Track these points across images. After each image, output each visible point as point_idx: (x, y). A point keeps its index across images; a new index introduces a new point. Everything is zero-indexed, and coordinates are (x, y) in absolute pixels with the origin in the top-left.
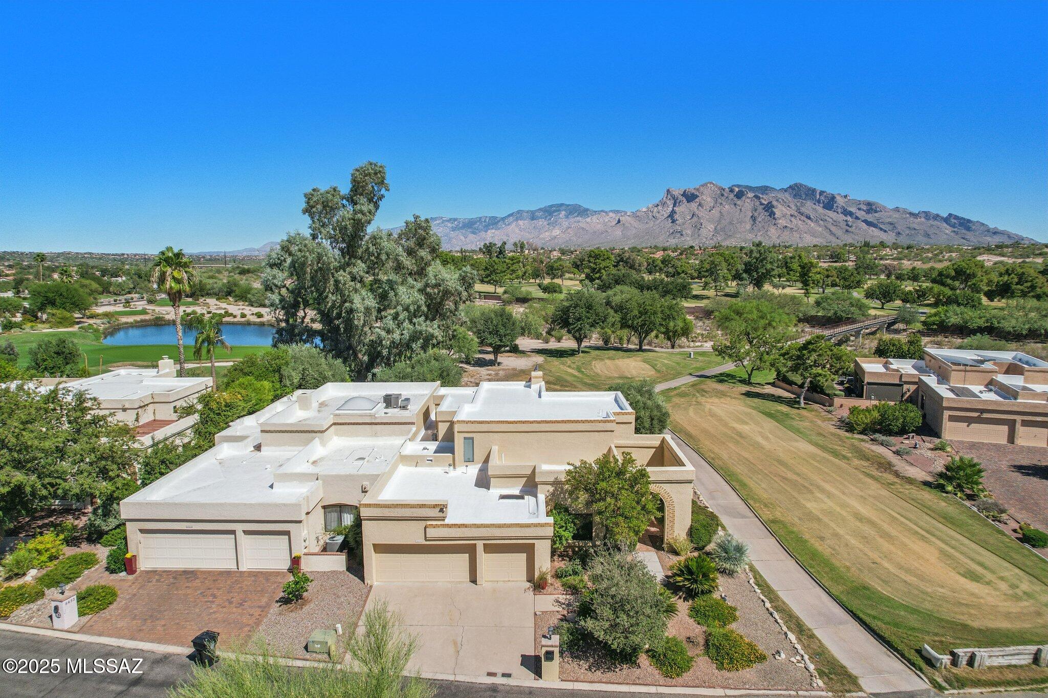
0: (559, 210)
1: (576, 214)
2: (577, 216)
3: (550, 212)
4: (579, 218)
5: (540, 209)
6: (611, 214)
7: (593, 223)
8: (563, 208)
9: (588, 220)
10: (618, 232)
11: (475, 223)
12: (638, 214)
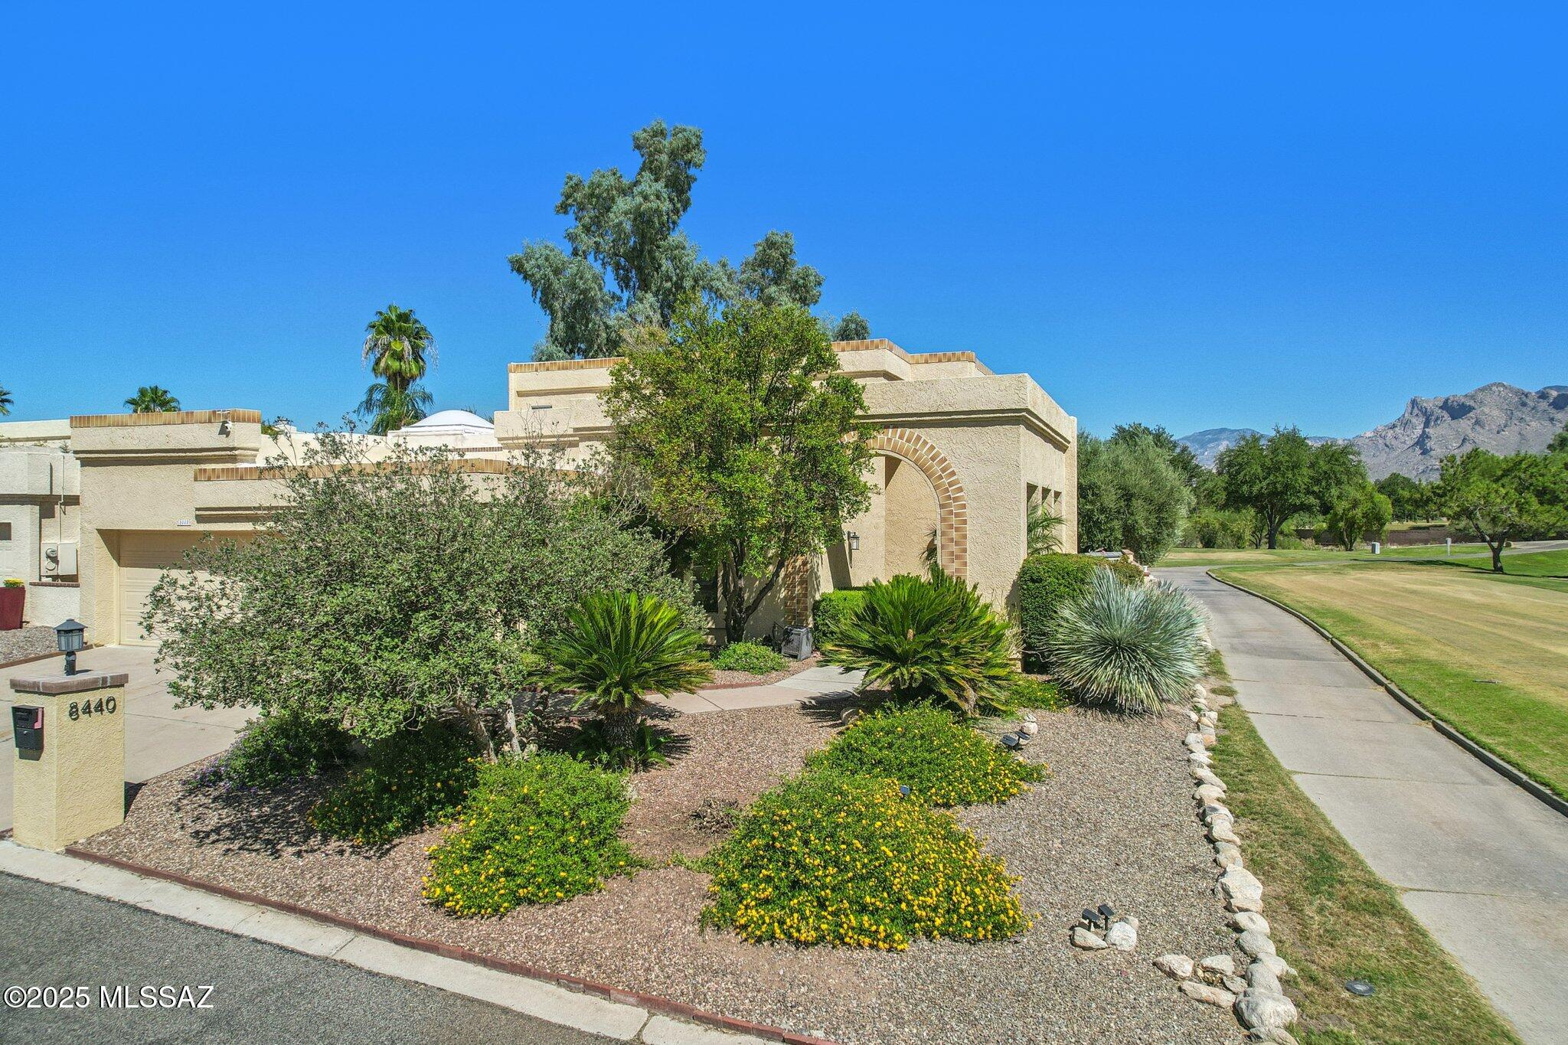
8: (1224, 436)
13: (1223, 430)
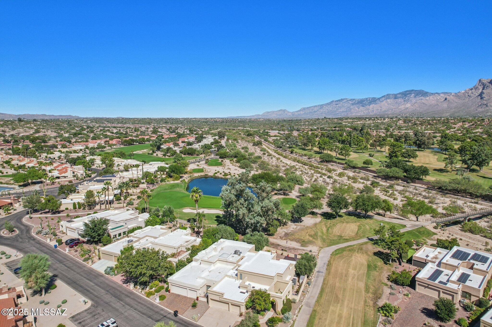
0: (411, 93)
1: (420, 95)
2: (421, 96)
3: (405, 94)
4: (422, 98)
5: (400, 93)
6: (442, 95)
7: (430, 100)
8: (413, 92)
9: (428, 98)
10: (445, 105)
11: (364, 101)
12: (459, 94)
13: (413, 90)
